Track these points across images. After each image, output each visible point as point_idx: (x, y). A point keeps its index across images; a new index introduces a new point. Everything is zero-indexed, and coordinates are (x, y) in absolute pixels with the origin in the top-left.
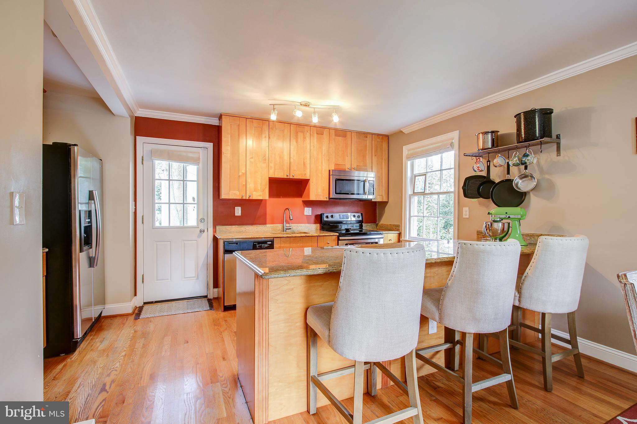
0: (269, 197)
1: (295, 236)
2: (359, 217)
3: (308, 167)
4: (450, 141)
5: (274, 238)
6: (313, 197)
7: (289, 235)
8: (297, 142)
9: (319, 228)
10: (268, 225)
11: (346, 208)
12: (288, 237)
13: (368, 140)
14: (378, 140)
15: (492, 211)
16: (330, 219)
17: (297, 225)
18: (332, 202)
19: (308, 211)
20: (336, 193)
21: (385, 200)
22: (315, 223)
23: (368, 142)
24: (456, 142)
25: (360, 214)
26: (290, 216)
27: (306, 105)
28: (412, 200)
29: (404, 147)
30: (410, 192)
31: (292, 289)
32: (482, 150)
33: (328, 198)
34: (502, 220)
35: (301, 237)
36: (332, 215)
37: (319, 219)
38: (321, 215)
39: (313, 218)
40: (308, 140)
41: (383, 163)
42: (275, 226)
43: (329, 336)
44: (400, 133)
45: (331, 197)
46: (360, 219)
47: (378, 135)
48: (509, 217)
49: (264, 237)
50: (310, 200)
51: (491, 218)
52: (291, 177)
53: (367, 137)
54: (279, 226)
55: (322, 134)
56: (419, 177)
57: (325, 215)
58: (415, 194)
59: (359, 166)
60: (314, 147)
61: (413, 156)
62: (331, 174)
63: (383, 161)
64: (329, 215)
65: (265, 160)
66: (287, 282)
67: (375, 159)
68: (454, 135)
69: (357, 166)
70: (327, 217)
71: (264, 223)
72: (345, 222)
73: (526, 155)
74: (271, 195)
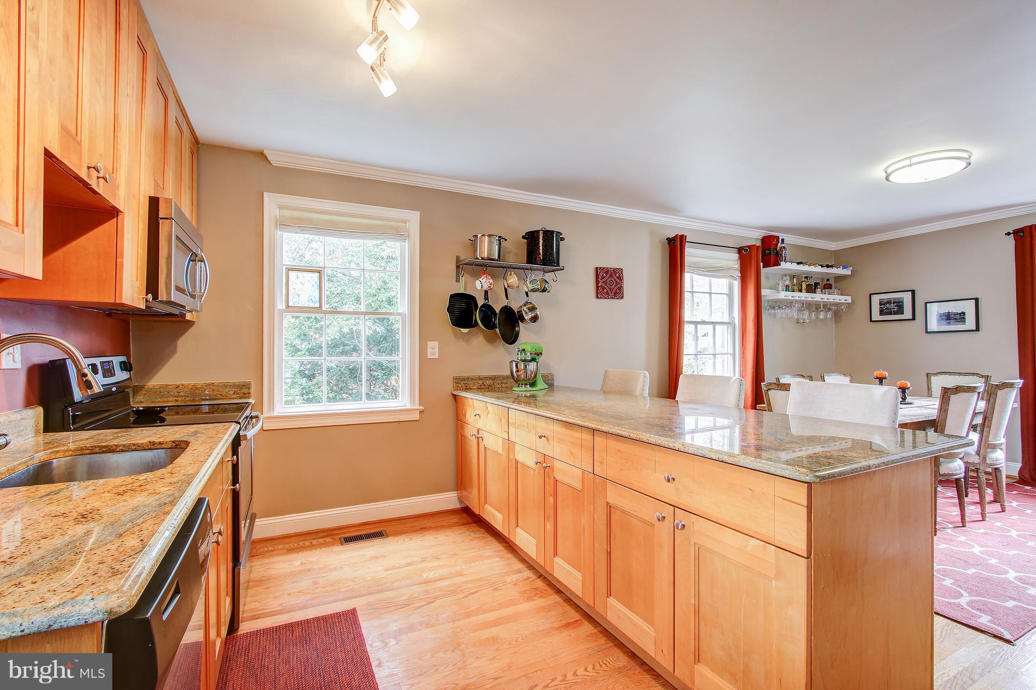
13: (184, 138)
22: (29, 402)
23: (183, 141)
24: (412, 228)
29: (267, 196)
30: (281, 305)
53: (182, 126)
56: (300, 274)
58: (290, 309)
68: (410, 217)
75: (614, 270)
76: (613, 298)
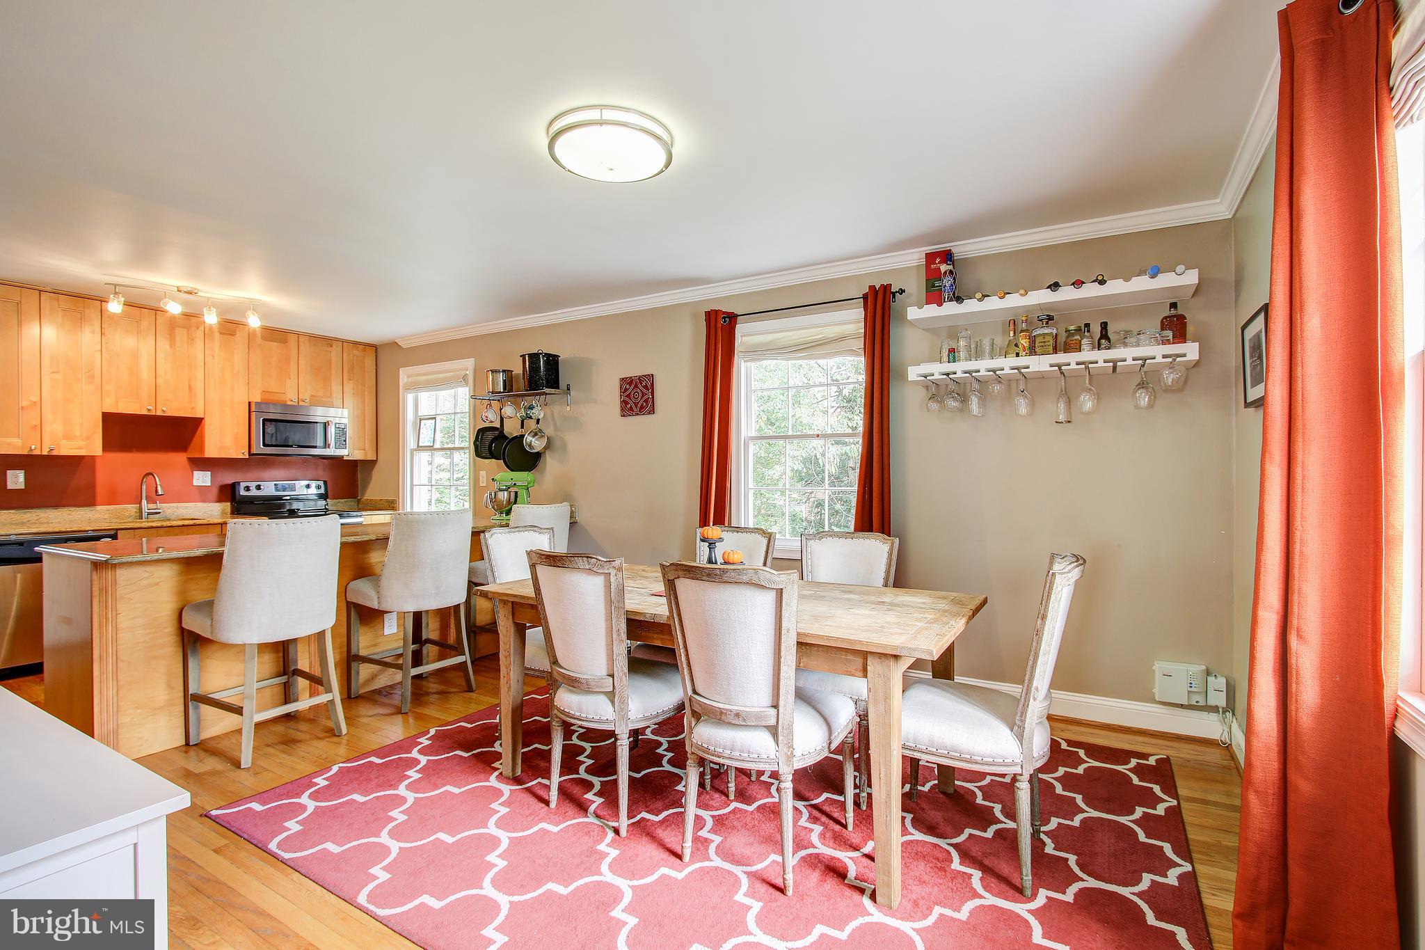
0: (103, 451)
1: (169, 525)
2: (319, 487)
3: (200, 393)
4: (463, 373)
5: (117, 530)
6: (211, 451)
7: (154, 524)
8: (172, 344)
9: (229, 510)
10: (99, 508)
11: (292, 472)
12: (152, 527)
13: (335, 352)
14: (354, 352)
15: (497, 477)
16: (254, 492)
17: (175, 505)
18: (254, 462)
19: (202, 478)
20: (265, 445)
21: (371, 457)
22: (220, 500)
23: (333, 354)
24: (470, 373)
25: (321, 483)
26: (156, 488)
27: (190, 293)
28: (416, 458)
29: (401, 370)
30: (411, 443)
31: (157, 584)
32: (493, 393)
33: (247, 454)
34: (509, 488)
35: (183, 526)
36: (259, 486)
37: (228, 493)
38: (233, 487)
39: (215, 491)
40: (199, 345)
41: (366, 393)
42: (120, 509)
43: (212, 625)
44: (393, 345)
45: (254, 451)
46: (322, 491)
47: (356, 343)
48: (515, 484)
49: (92, 529)
50: (206, 456)
51: (496, 485)
52: (159, 413)
53: (332, 346)
54: (132, 508)
55: (233, 335)
56: (425, 421)
57: (243, 485)
58: (420, 448)
59: (315, 396)
60: (214, 358)
61: (416, 387)
62: (253, 408)
63: (366, 389)
64: (253, 485)
65: (93, 377)
66: (147, 574)
67: (349, 387)
68: (468, 364)
69: (312, 396)
70: (248, 489)
71: (91, 502)
72: (288, 498)
73: (531, 408)
74: (108, 445)
75: (639, 379)
76: (638, 414)
